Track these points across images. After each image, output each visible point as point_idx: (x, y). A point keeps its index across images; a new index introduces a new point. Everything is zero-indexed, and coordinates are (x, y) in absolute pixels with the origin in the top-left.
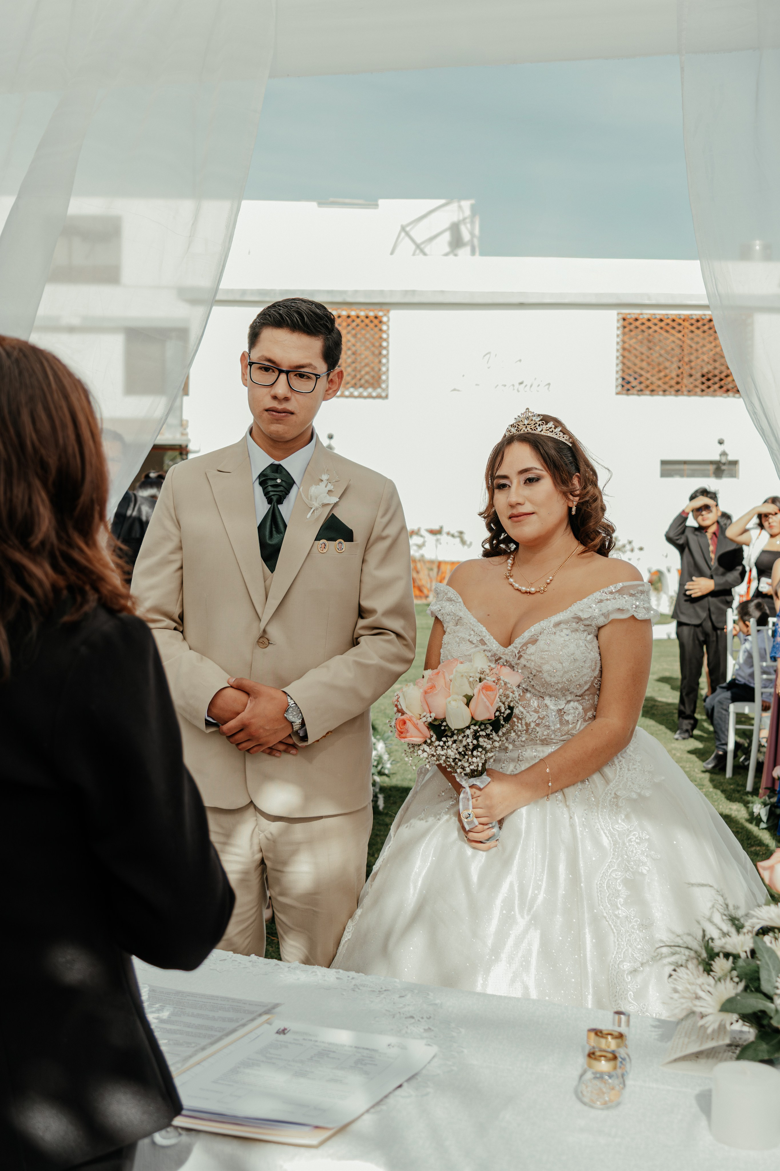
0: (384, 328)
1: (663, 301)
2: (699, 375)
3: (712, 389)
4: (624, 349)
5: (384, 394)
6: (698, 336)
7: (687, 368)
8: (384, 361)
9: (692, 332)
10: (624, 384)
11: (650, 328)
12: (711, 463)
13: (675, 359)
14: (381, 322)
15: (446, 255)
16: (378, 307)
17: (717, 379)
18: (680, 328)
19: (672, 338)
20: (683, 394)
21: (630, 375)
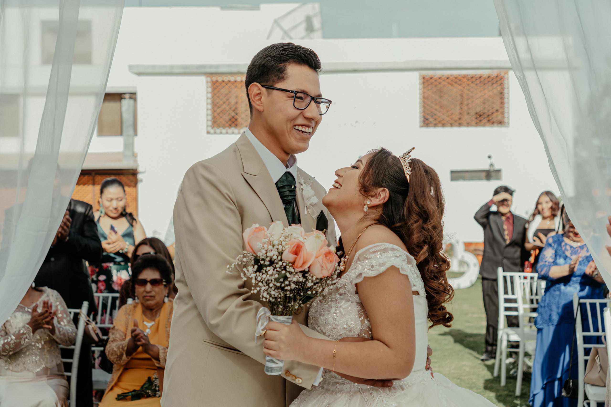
1: (448, 65)
2: (474, 113)
3: (483, 122)
4: (424, 98)
6: (472, 88)
7: (466, 108)
9: (468, 85)
10: (425, 120)
11: (440, 83)
12: (484, 171)
13: (458, 103)
15: (303, 38)
17: (486, 116)
19: (455, 90)
20: (463, 126)
21: (428, 114)
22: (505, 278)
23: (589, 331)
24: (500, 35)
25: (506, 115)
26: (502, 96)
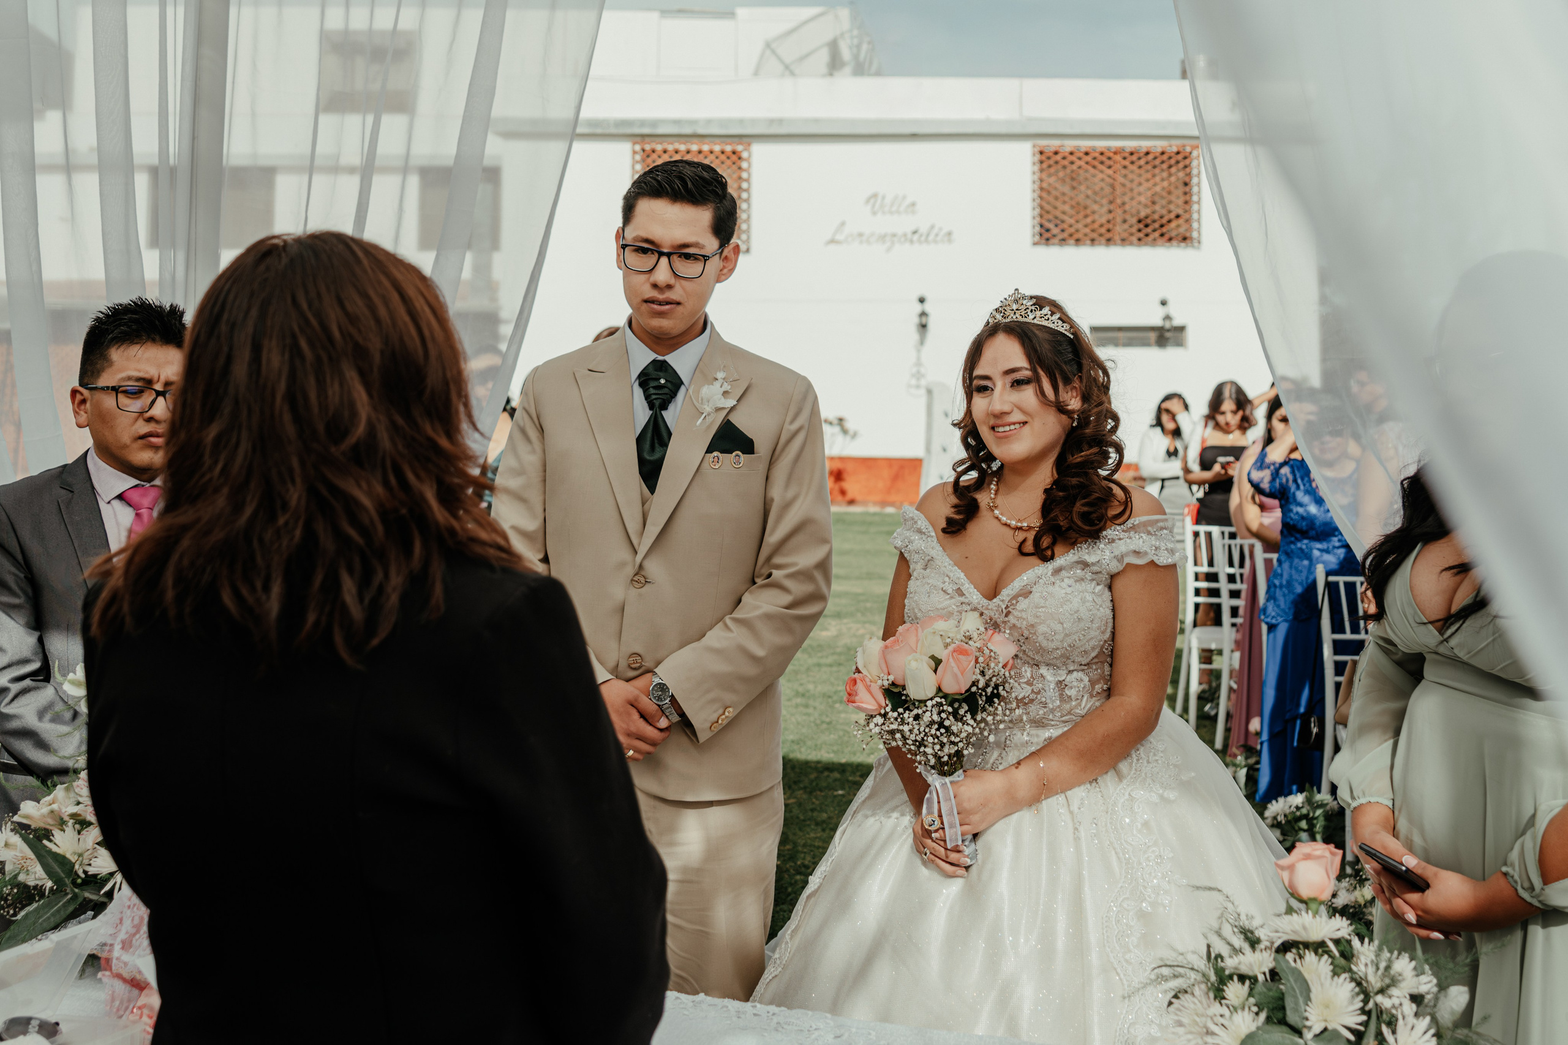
0: (744, 165)
1: (1088, 130)
2: (1134, 220)
3: (1152, 237)
4: (1042, 189)
6: (1132, 172)
7: (1119, 211)
9: (1125, 167)
10: (1043, 231)
11: (1072, 163)
12: (1152, 329)
13: (1105, 201)
14: (740, 158)
15: (824, 77)
16: (736, 140)
17: (1157, 225)
18: (1109, 162)
19: (1101, 176)
20: (1115, 244)
21: (1049, 221)
23: (1343, 631)
24: (1184, 75)
25: (1195, 225)
26: (1187, 189)
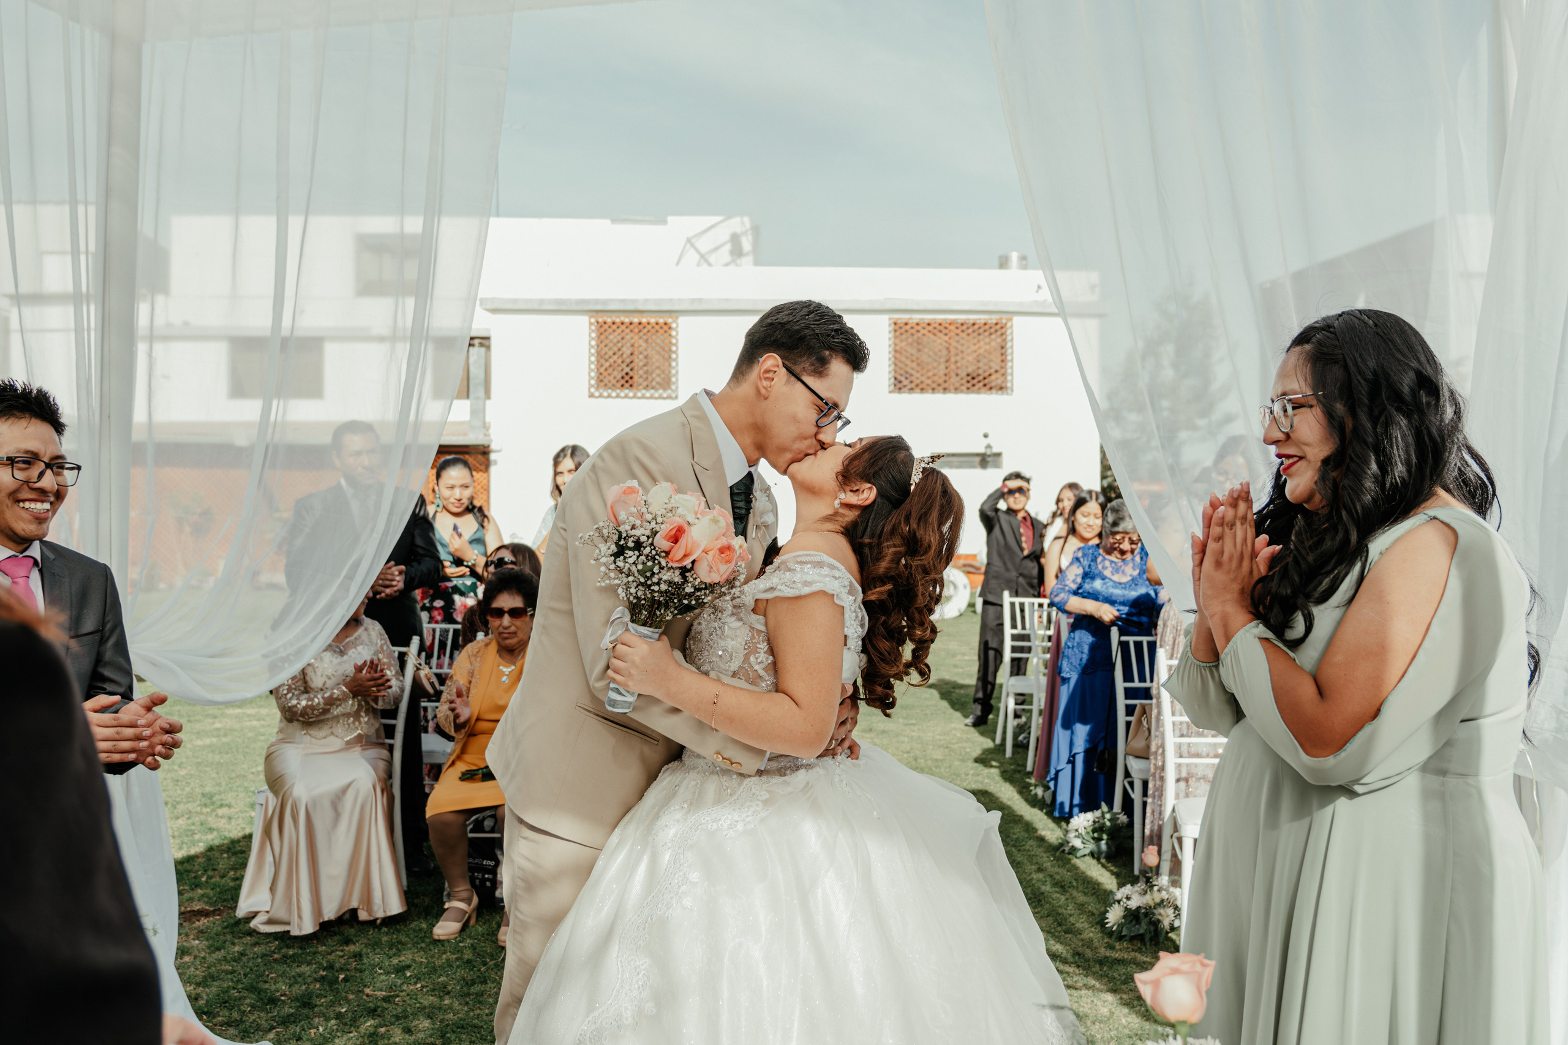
0: (674, 333)
1: (930, 307)
2: (964, 374)
3: (977, 387)
4: (896, 351)
5: (674, 395)
6: (963, 338)
7: (953, 367)
8: (674, 364)
9: (957, 335)
10: (896, 382)
11: (918, 331)
12: (977, 455)
13: (942, 360)
14: (670, 328)
15: (727, 265)
16: (667, 314)
17: (981, 378)
19: (939, 341)
20: (950, 392)
21: (902, 375)
22: (1012, 605)
23: (1132, 681)
24: (1001, 266)
25: (1009, 378)
26: (1003, 351)
